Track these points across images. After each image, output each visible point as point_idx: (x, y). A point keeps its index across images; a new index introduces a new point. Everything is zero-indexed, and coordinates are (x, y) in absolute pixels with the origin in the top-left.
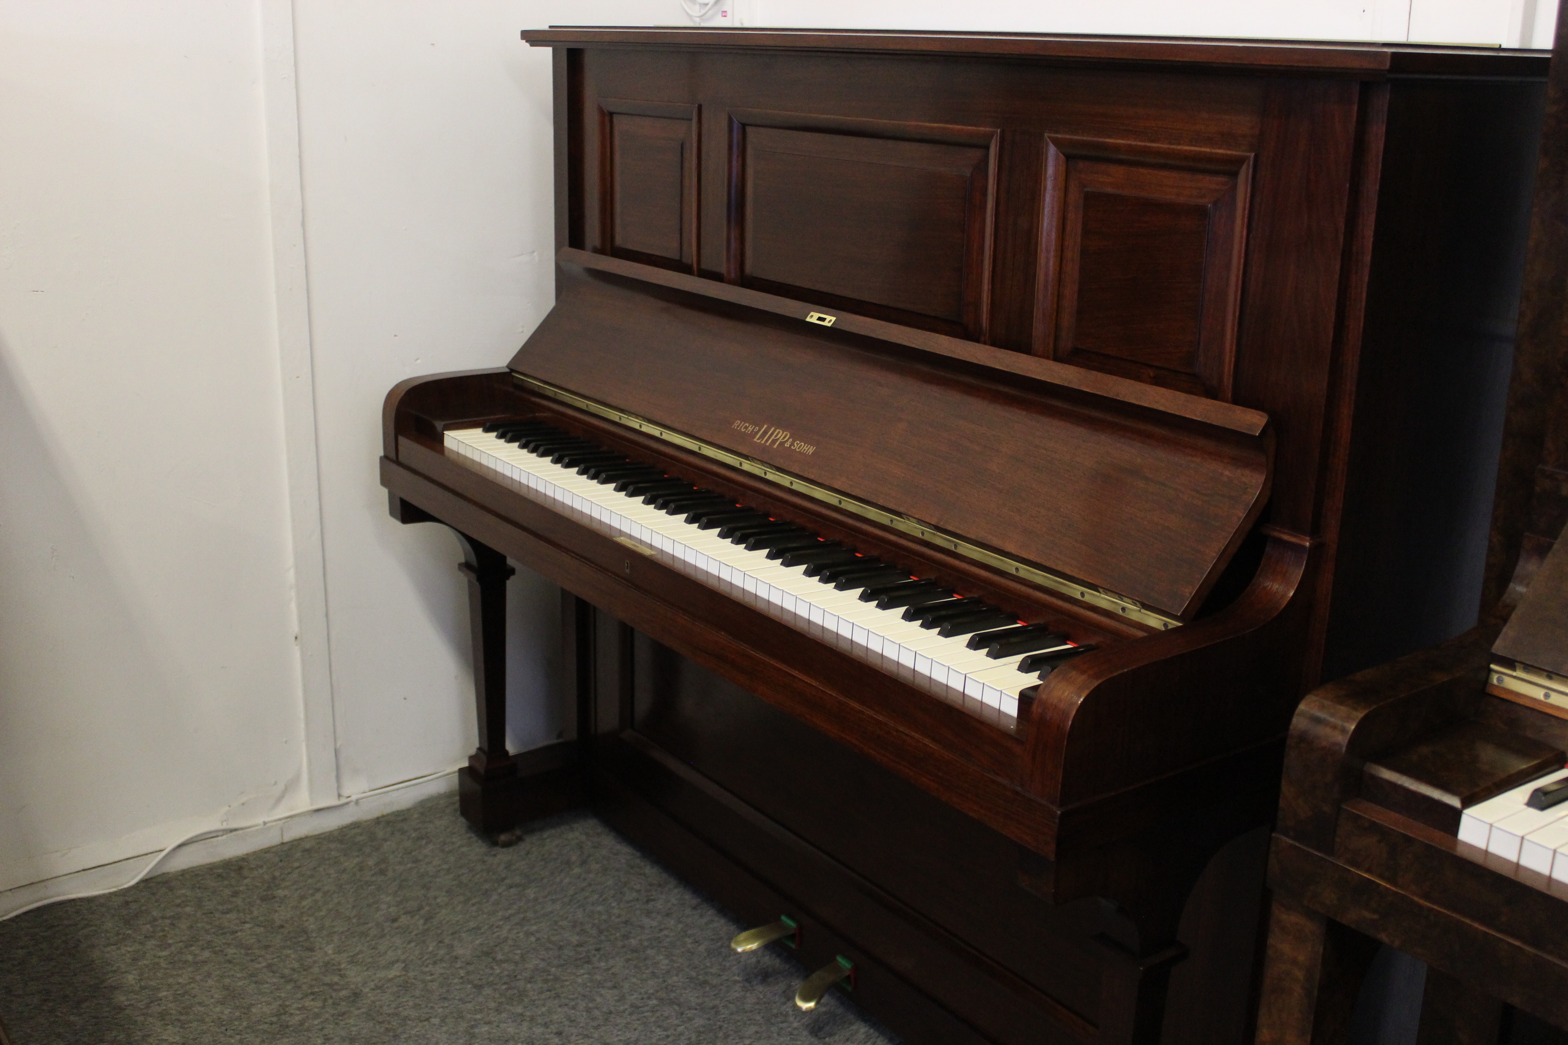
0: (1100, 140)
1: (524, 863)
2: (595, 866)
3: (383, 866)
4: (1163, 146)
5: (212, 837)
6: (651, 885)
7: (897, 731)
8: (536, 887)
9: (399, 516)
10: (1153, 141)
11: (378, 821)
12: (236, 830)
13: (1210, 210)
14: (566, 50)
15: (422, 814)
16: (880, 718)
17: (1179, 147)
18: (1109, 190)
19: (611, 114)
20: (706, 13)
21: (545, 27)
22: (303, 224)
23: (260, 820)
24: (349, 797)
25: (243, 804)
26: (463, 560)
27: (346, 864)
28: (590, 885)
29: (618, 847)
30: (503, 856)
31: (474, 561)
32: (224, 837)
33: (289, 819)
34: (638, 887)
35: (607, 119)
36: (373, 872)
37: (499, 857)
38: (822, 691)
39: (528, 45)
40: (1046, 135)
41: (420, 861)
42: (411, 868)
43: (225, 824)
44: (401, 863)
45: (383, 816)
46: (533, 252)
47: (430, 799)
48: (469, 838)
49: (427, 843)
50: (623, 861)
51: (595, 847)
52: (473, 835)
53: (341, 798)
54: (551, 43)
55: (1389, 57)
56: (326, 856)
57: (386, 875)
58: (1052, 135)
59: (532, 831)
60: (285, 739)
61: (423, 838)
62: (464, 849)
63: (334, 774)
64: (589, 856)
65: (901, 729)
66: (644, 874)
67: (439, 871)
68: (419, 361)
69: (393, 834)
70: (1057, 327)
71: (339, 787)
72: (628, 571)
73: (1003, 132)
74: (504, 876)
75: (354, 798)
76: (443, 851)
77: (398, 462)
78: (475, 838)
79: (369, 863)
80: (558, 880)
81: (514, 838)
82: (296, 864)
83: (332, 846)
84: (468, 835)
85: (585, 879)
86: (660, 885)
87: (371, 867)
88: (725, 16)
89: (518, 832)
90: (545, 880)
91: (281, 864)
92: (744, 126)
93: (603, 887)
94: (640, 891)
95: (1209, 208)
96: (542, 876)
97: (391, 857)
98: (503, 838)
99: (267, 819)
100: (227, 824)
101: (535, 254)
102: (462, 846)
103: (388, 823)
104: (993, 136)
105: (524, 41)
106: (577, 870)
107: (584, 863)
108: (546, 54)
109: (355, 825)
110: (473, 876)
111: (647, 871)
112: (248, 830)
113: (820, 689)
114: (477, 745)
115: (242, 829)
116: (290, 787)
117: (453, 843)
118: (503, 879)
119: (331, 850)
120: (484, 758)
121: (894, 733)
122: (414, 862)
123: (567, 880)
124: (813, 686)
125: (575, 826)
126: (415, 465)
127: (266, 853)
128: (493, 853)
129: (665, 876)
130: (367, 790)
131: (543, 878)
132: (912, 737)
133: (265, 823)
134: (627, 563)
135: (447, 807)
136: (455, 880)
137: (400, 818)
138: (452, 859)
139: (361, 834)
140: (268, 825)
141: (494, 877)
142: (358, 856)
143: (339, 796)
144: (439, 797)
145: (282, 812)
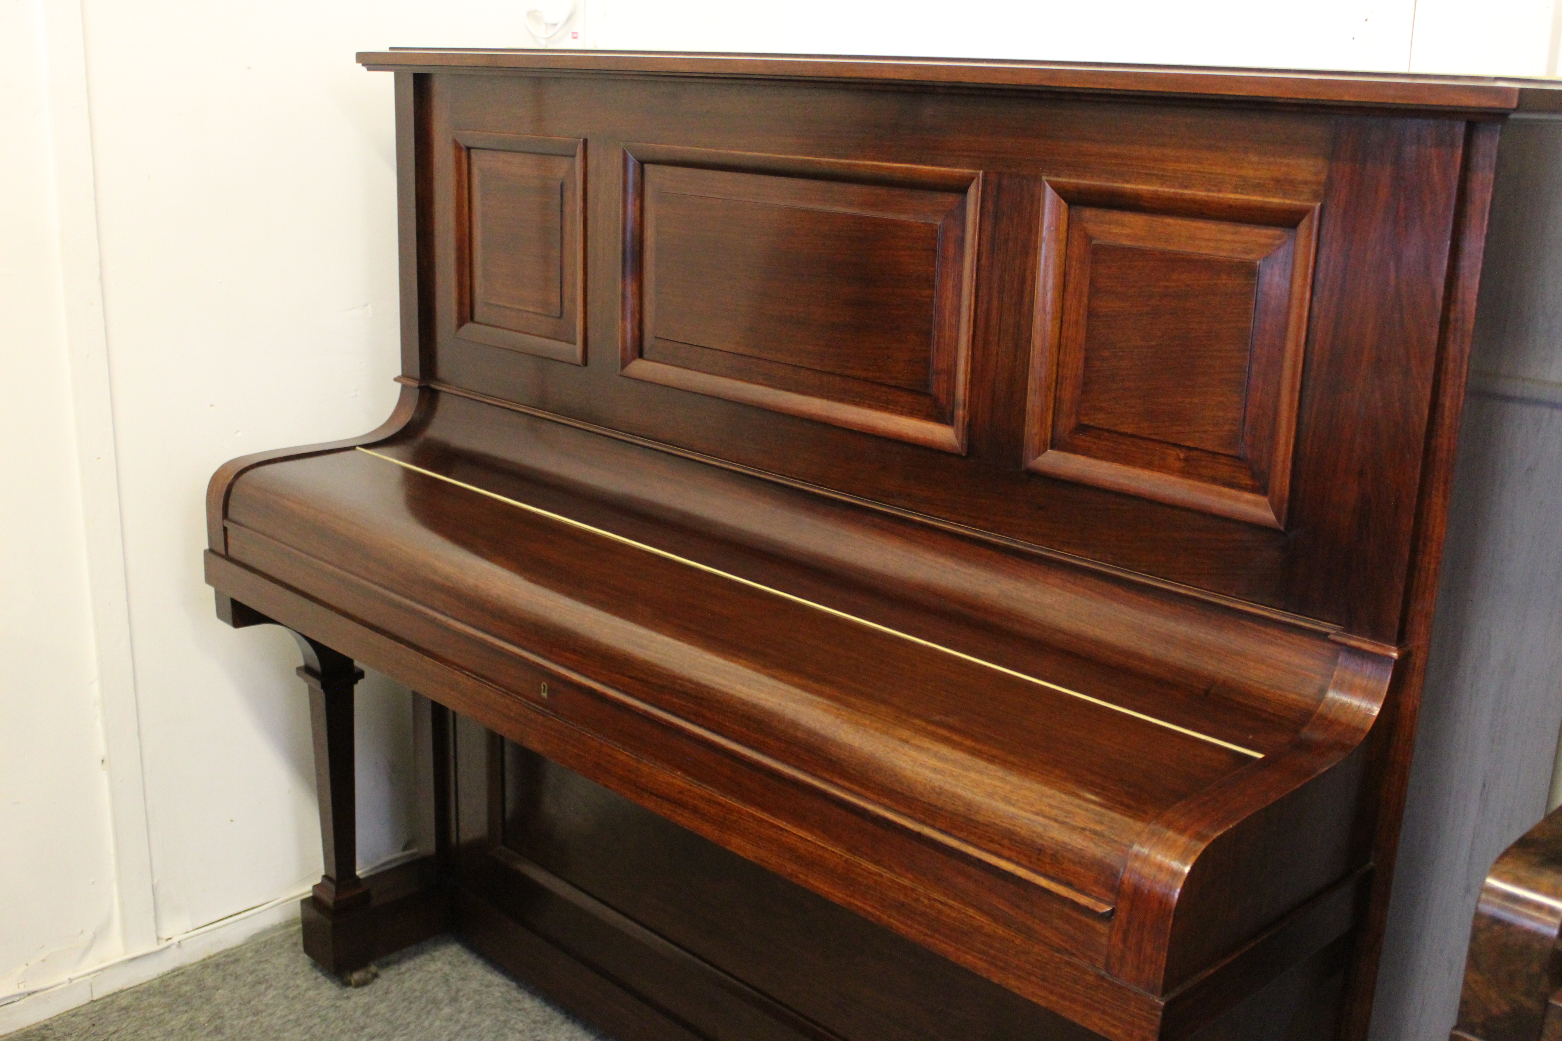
0: (1116, 185)
1: (384, 1005)
2: (467, 1004)
3: (219, 1022)
4: (1200, 193)
5: (8, 1003)
6: (535, 1022)
7: (929, 899)
8: (403, 1035)
9: (231, 621)
10: (1186, 187)
11: (204, 964)
12: (34, 992)
13: (1259, 266)
14: (412, 75)
15: (257, 951)
16: (906, 882)
17: (1221, 195)
18: (1126, 243)
19: (469, 149)
20: (554, 35)
21: (385, 49)
22: (101, 279)
23: (64, 977)
24: (170, 939)
25: (43, 961)
26: (302, 663)
27: (173, 1023)
28: (464, 1028)
29: (489, 977)
30: (359, 998)
31: (316, 664)
32: (22, 1002)
33: (99, 973)
34: (520, 1026)
35: (464, 154)
36: (207, 1030)
37: (354, 999)
38: (823, 848)
39: (364, 69)
40: (1044, 178)
41: (262, 1011)
42: (252, 1022)
43: (21, 986)
44: (239, 1017)
45: (210, 957)
46: (366, 305)
47: (264, 932)
48: (316, 978)
49: (267, 989)
50: (498, 994)
51: (463, 979)
52: (319, 974)
53: (160, 941)
54: (393, 67)
55: (1517, 94)
56: (148, 1015)
57: (223, 1034)
58: (1048, 178)
59: (387, 965)
60: (92, 880)
61: (260, 983)
62: (311, 993)
63: (152, 914)
64: (458, 990)
65: (935, 895)
66: (524, 1009)
67: (285, 1023)
68: (240, 434)
69: (224, 979)
70: (1057, 400)
71: (157, 929)
72: (545, 695)
73: (985, 174)
74: (362, 1024)
75: (175, 940)
76: (286, 997)
77: (227, 557)
78: (322, 978)
79: (201, 1019)
80: (426, 1024)
81: (369, 976)
82: (112, 1029)
83: (154, 1000)
84: (314, 975)
85: (458, 1021)
86: (545, 1023)
87: (204, 1025)
88: (576, 38)
89: (373, 969)
90: (412, 1026)
91: (94, 1030)
92: (642, 163)
93: (480, 1029)
94: (523, 1031)
95: (1258, 264)
96: (408, 1020)
97: (226, 1009)
98: (356, 976)
99: (72, 976)
100: (25, 986)
101: (369, 307)
102: (308, 989)
103: (218, 965)
104: (973, 179)
105: (361, 64)
106: (447, 1010)
107: (454, 1000)
108: (386, 79)
109: (178, 972)
110: (327, 1026)
111: (526, 1006)
112: (50, 990)
113: (819, 845)
114: (323, 872)
115: (42, 990)
116: (99, 935)
117: (298, 986)
118: (363, 1028)
119: (153, 1007)
120: (332, 887)
121: (926, 901)
122: (254, 1014)
123: (437, 1023)
124: (809, 841)
125: (436, 954)
126: (248, 559)
127: (74, 1016)
128: (345, 995)
129: (548, 1009)
130: (190, 929)
131: (409, 1023)
132: (951, 907)
133: (71, 980)
134: (544, 686)
135: (284, 941)
136: (306, 1033)
137: (232, 959)
138: (298, 1006)
139: (187, 983)
140: (74, 982)
141: (351, 1026)
142: (186, 1011)
143: (158, 939)
144: (274, 929)
145: (91, 964)
